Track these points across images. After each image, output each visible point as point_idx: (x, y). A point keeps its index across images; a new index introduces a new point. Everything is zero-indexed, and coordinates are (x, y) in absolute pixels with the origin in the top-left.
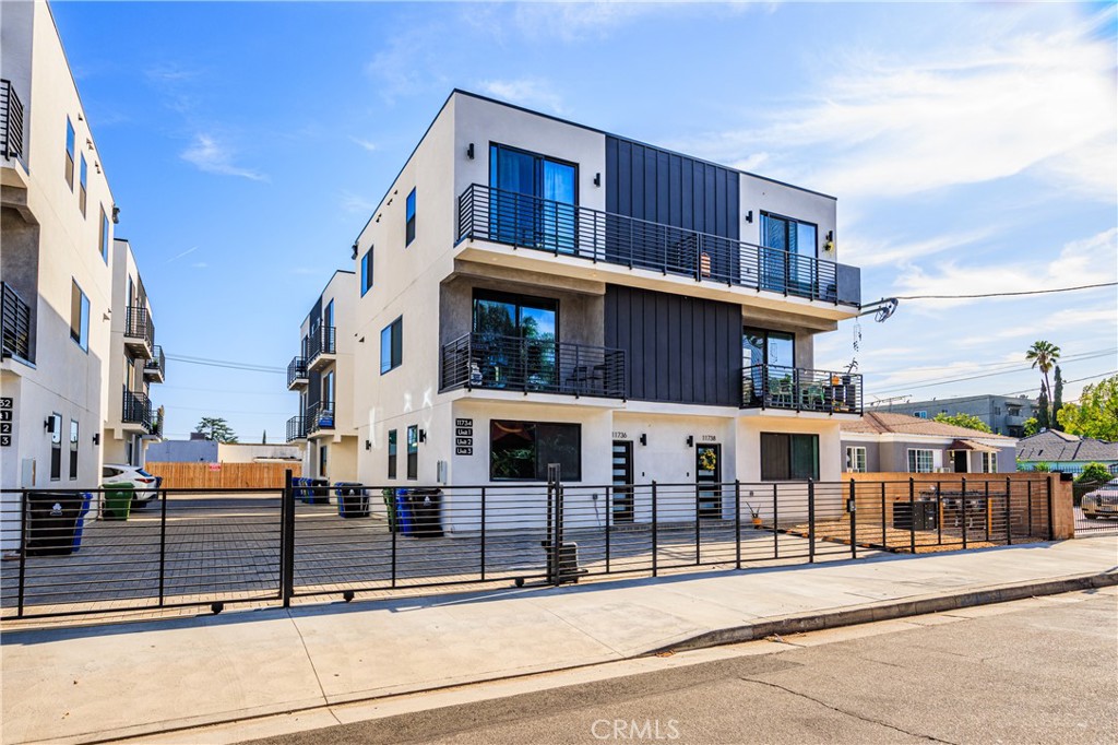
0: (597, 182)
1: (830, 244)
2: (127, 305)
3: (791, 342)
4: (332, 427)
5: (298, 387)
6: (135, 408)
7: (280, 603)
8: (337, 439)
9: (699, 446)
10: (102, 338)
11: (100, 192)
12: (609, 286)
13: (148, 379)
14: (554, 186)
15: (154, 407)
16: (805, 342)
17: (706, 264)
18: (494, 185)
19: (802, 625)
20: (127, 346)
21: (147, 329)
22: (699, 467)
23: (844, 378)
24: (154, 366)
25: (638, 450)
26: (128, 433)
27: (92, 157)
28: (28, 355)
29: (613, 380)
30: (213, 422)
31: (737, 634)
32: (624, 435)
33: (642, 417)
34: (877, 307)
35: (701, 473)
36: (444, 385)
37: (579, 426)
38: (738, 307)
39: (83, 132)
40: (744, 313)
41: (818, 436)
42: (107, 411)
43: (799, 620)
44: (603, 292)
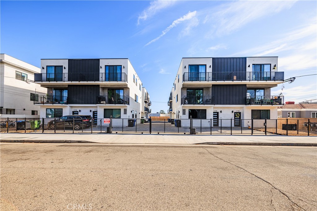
0: (210, 67)
1: (275, 67)
2: (145, 95)
3: (263, 90)
4: (172, 111)
5: (169, 105)
6: (147, 109)
7: (150, 133)
8: (173, 113)
9: (235, 113)
10: (140, 101)
11: (139, 82)
12: (213, 85)
13: (149, 105)
14: (202, 70)
15: (150, 109)
16: (268, 90)
17: (235, 78)
18: (189, 72)
19: (230, 144)
20: (145, 101)
21: (148, 99)
22: (235, 116)
23: (278, 97)
24: (150, 103)
25: (220, 114)
26: (145, 113)
27: (138, 78)
28: (129, 104)
29: (213, 101)
30: (162, 111)
31: (213, 143)
32: (217, 111)
33: (221, 108)
34: (289, 80)
35: (235, 118)
36: (181, 104)
37: (206, 110)
38: (246, 85)
39: (136, 75)
40: (247, 86)
41: (270, 110)
42: (141, 109)
43: (229, 143)
44: (211, 86)
